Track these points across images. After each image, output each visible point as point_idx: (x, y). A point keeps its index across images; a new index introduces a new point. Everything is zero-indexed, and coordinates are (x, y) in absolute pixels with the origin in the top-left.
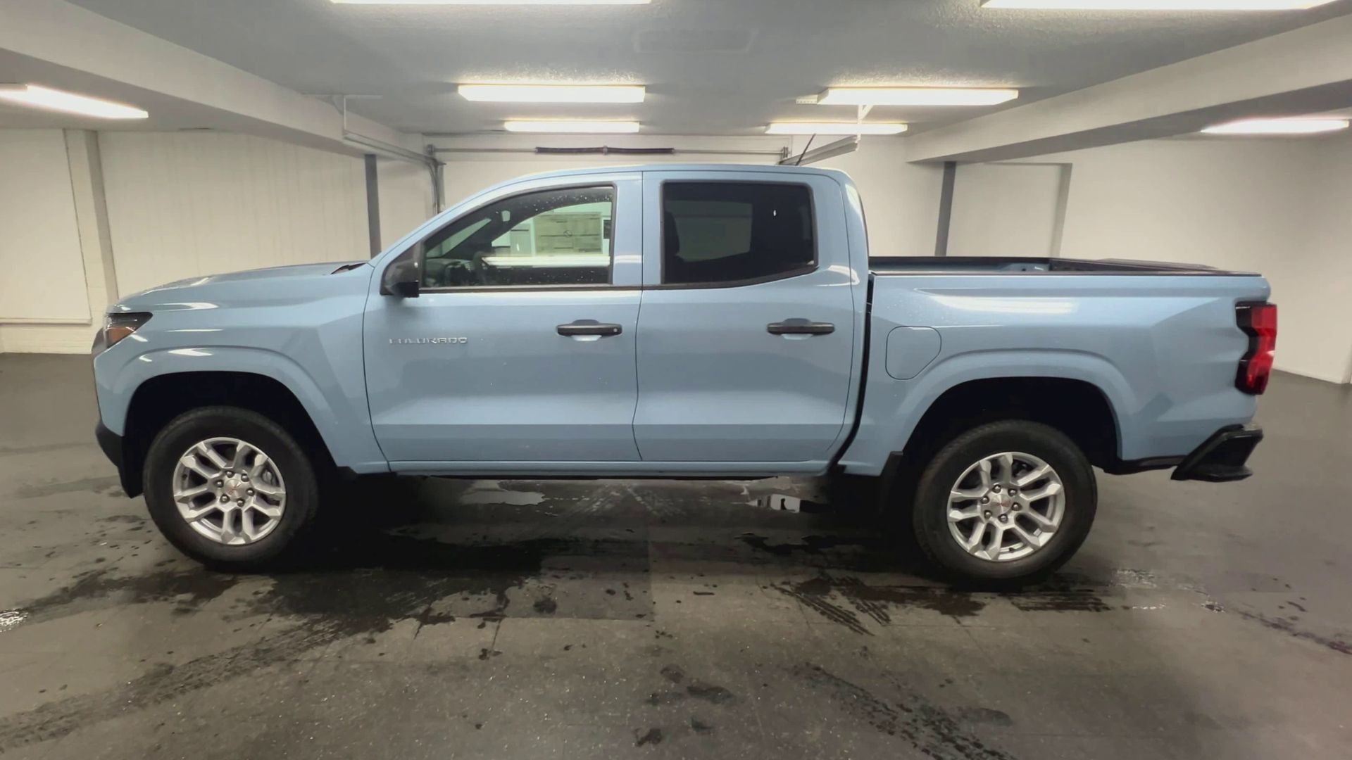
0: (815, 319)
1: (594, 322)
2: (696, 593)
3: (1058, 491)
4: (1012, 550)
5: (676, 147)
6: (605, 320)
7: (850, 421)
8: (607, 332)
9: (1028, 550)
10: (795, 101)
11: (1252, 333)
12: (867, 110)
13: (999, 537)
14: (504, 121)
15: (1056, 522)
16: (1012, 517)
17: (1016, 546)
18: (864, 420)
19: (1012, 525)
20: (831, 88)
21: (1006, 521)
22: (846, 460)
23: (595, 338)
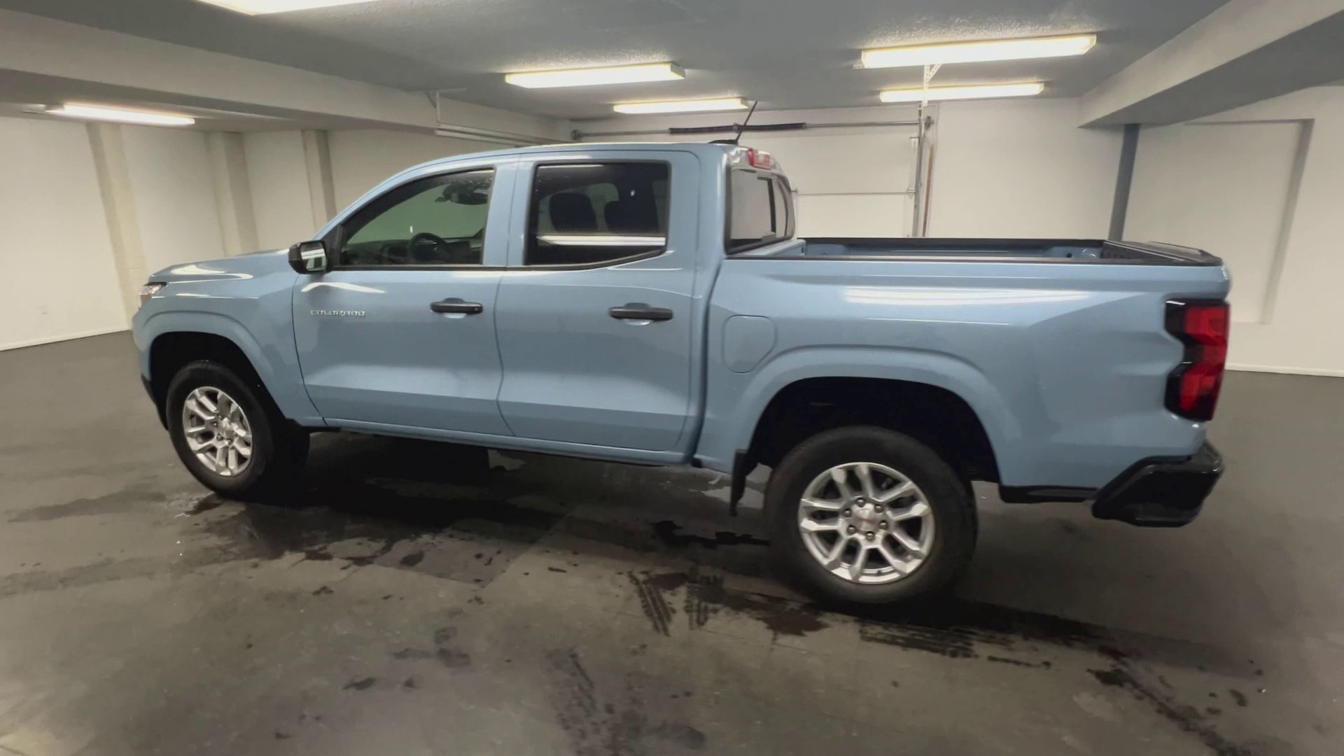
0: (655, 304)
1: (461, 301)
2: (551, 569)
3: (924, 512)
4: (879, 574)
5: (808, 121)
6: (471, 300)
7: (693, 412)
8: (471, 311)
9: (895, 576)
10: (852, 66)
11: (1191, 342)
12: (935, 70)
13: (861, 557)
14: (613, 105)
15: (924, 550)
16: (880, 536)
17: (885, 570)
18: (709, 415)
19: (878, 544)
20: (865, 50)
21: (871, 540)
22: (700, 454)
23: (459, 316)
